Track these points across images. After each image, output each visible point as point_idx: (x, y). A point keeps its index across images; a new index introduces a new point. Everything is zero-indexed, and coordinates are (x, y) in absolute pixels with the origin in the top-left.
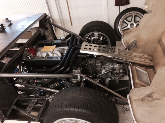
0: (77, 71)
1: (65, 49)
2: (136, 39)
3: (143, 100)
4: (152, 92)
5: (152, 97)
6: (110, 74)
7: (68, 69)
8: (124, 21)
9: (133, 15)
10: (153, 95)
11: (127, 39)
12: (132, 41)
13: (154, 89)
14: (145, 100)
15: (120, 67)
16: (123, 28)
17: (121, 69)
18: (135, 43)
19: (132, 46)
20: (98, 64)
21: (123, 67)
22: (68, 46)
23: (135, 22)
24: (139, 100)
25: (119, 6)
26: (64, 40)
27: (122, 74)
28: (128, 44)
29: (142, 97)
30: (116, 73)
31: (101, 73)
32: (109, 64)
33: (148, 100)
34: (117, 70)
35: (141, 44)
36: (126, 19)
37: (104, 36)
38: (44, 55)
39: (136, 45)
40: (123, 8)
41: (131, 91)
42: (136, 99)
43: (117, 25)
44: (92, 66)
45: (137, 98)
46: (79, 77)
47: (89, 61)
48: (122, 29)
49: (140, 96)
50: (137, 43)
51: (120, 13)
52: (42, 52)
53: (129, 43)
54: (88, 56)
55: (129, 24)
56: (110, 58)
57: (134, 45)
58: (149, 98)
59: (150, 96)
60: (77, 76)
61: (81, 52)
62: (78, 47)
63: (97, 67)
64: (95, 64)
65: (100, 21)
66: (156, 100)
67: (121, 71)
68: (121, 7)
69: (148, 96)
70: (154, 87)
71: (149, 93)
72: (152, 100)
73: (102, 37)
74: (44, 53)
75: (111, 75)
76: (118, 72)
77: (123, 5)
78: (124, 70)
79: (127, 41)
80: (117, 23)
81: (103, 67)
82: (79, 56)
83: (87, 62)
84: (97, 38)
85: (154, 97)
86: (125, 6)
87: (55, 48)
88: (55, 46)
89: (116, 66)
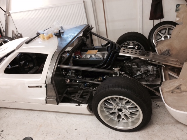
0: (117, 69)
1: (105, 54)
2: (168, 47)
3: (172, 92)
4: (180, 84)
5: (181, 89)
6: (144, 76)
7: (110, 67)
8: (158, 33)
9: (167, 28)
10: (181, 87)
11: (160, 47)
12: (165, 50)
13: (182, 81)
14: (174, 92)
15: (154, 69)
16: (157, 39)
17: (154, 71)
18: (168, 51)
19: (165, 54)
20: (134, 66)
21: (156, 69)
22: (108, 51)
23: (169, 34)
24: (169, 92)
25: (153, 20)
26: (105, 46)
27: (155, 76)
28: (161, 52)
29: (172, 89)
30: (150, 74)
31: (136, 74)
32: (144, 67)
33: (177, 92)
34: (151, 71)
35: (174, 52)
36: (160, 31)
37: (139, 45)
38: (89, 57)
39: (169, 53)
40: (157, 22)
41: (163, 84)
42: (166, 91)
43: (151, 37)
44: (129, 67)
45: (168, 90)
46: (118, 74)
47: (126, 63)
48: (156, 41)
49: (170, 88)
50: (170, 52)
51: (154, 25)
52: (87, 55)
53: (163, 51)
54: (126, 58)
55: (163, 36)
56: (145, 60)
57: (167, 53)
58: (178, 90)
59: (178, 88)
60: (117, 73)
61: (120, 54)
62: (117, 51)
63: (133, 68)
64: (132, 65)
65: (136, 32)
66: (184, 92)
67: (155, 73)
68: (155, 20)
69: (177, 88)
70: (182, 79)
71: (178, 85)
72: (180, 92)
73: (137, 46)
74: (88, 56)
75: (146, 76)
76: (151, 73)
77: (157, 19)
78: (157, 71)
79: (160, 50)
80: (152, 35)
81: (138, 69)
82: (118, 58)
83: (125, 63)
84: (133, 47)
85: (182, 89)
86: (159, 20)
87: (97, 52)
88: (97, 50)
89: (151, 68)
